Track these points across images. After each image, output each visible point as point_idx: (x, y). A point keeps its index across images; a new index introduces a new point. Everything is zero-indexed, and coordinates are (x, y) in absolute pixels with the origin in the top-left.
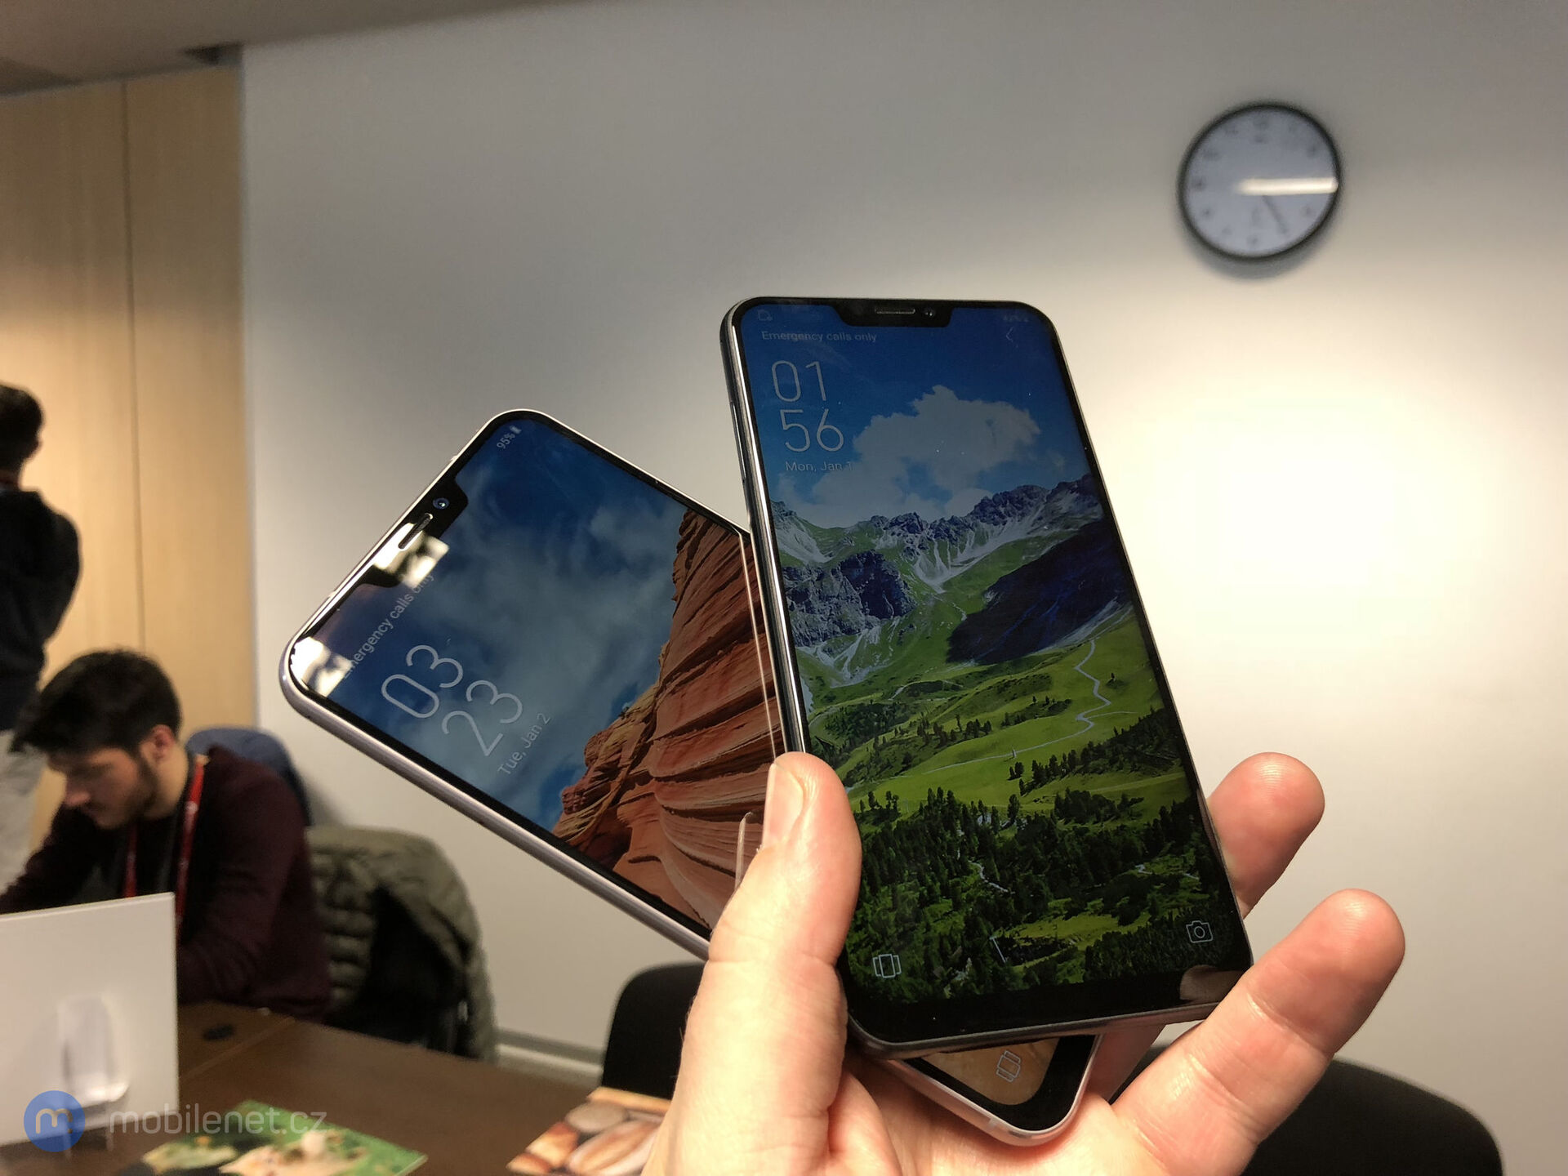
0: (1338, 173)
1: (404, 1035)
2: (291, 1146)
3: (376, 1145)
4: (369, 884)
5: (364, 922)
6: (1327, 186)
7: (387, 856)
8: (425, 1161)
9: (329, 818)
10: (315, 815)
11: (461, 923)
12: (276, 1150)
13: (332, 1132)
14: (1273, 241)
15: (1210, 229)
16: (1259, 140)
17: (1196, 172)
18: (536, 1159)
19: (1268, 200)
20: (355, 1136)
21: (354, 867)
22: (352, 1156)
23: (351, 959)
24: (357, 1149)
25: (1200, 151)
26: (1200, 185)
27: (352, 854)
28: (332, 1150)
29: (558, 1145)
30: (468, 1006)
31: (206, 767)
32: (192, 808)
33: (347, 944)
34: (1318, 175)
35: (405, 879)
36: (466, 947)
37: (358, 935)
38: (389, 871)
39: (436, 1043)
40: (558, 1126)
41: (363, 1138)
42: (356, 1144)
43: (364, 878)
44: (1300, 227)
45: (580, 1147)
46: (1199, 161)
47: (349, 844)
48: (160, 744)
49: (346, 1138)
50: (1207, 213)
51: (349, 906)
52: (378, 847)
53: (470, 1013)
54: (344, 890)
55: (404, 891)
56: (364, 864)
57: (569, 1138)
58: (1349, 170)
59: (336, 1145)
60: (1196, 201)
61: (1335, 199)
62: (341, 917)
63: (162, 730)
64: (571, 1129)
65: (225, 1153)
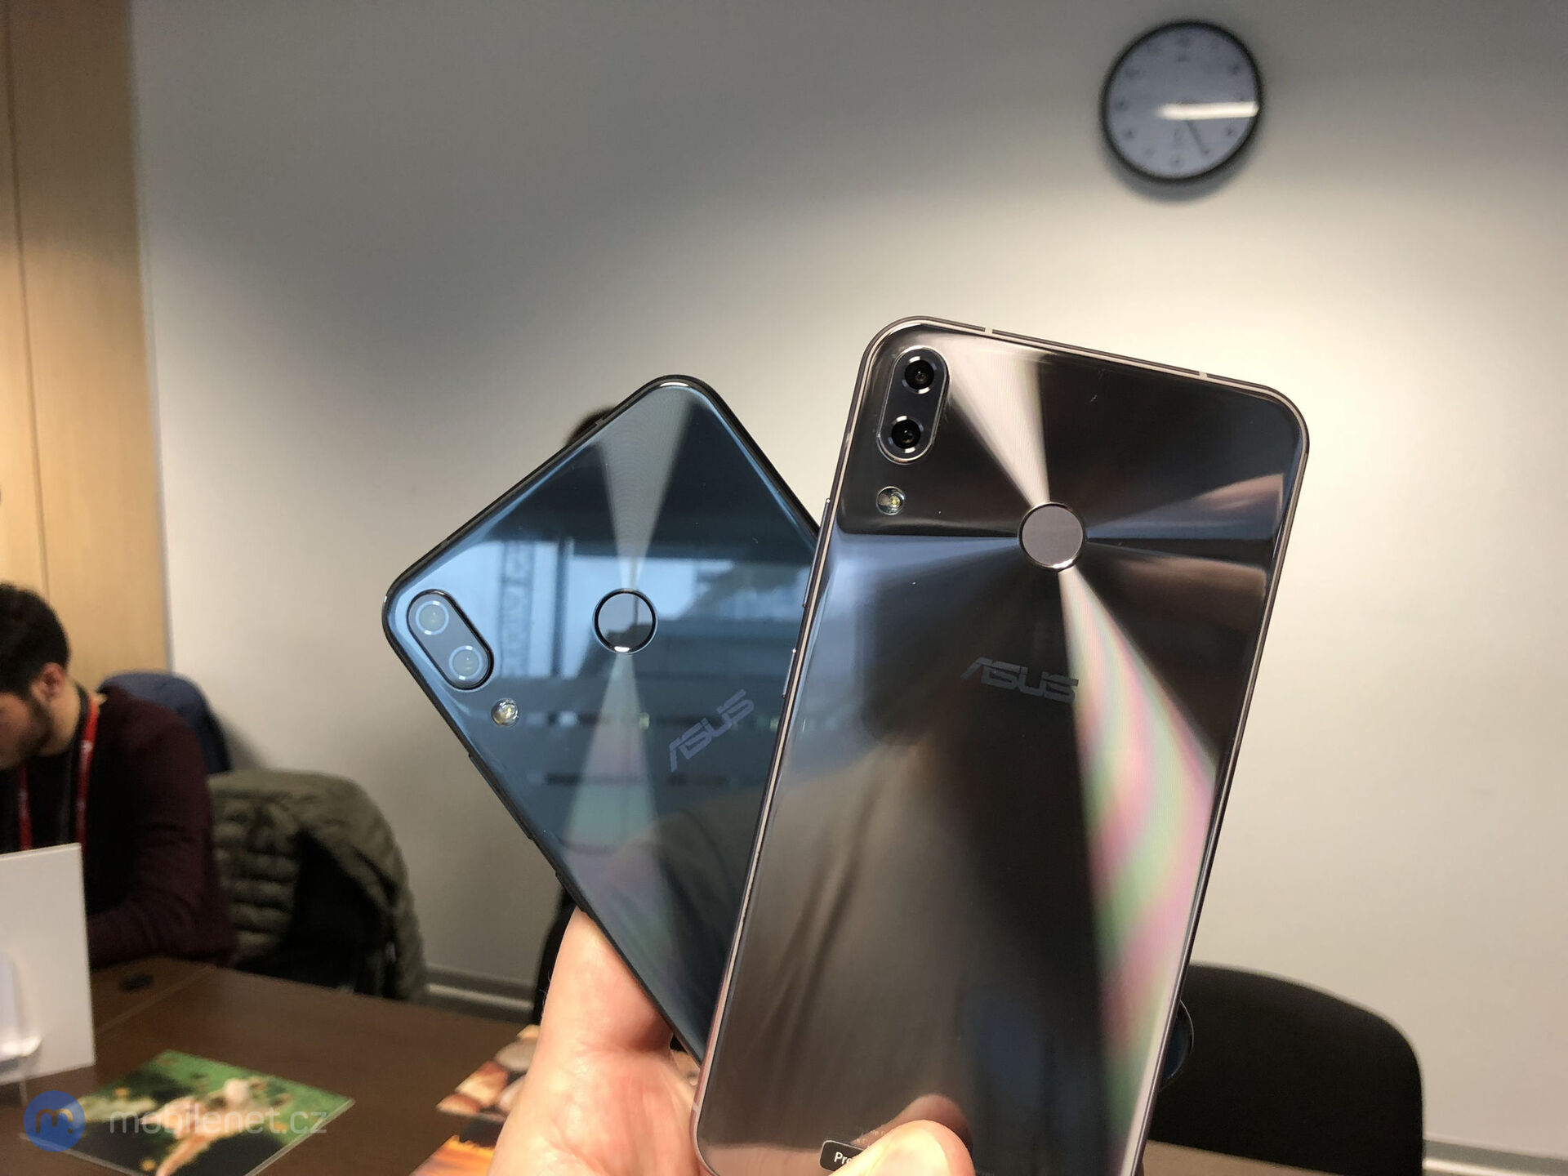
0: (1260, 99)
1: (329, 980)
2: (213, 1095)
3: (302, 1090)
4: (291, 829)
5: (286, 866)
6: (1248, 110)
7: (308, 799)
8: (352, 1105)
9: (249, 761)
10: (234, 758)
11: (388, 865)
12: (197, 1100)
13: (255, 1079)
14: (1194, 163)
15: (1134, 151)
16: (1182, 58)
17: (1117, 93)
18: (466, 1099)
19: (1191, 124)
20: (279, 1082)
21: (275, 811)
22: (276, 1103)
23: (275, 904)
24: (283, 1096)
25: (1123, 69)
26: (1122, 105)
27: (272, 798)
28: (255, 1097)
29: (489, 1085)
30: (395, 946)
31: (102, 707)
32: (87, 747)
33: (270, 889)
34: (1241, 99)
35: (328, 822)
36: (392, 888)
37: (281, 880)
38: (310, 814)
39: (364, 987)
40: (489, 1066)
41: (287, 1084)
42: (282, 1090)
43: (285, 822)
44: (1221, 149)
45: (509, 1087)
46: (1121, 79)
47: (270, 787)
48: (51, 681)
49: (270, 1085)
50: (1130, 134)
51: (271, 850)
52: (298, 791)
53: (398, 954)
54: (264, 835)
55: (327, 834)
56: (285, 809)
57: (500, 1076)
58: (1271, 91)
59: (260, 1092)
60: (1119, 125)
61: (1255, 123)
62: (263, 862)
63: (52, 668)
64: (501, 1068)
65: (146, 1104)
